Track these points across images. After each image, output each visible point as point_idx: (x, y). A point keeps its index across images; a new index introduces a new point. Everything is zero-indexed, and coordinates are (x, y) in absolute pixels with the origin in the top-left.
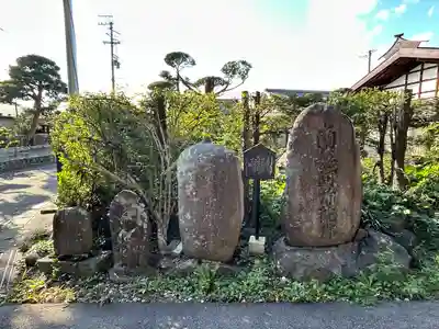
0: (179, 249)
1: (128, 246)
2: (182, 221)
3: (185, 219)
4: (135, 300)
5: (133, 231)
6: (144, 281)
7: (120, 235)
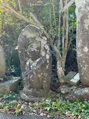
0: (76, 78)
1: (35, 73)
2: (79, 54)
3: (83, 52)
4: (42, 114)
5: (38, 60)
6: (48, 101)
7: (28, 63)
